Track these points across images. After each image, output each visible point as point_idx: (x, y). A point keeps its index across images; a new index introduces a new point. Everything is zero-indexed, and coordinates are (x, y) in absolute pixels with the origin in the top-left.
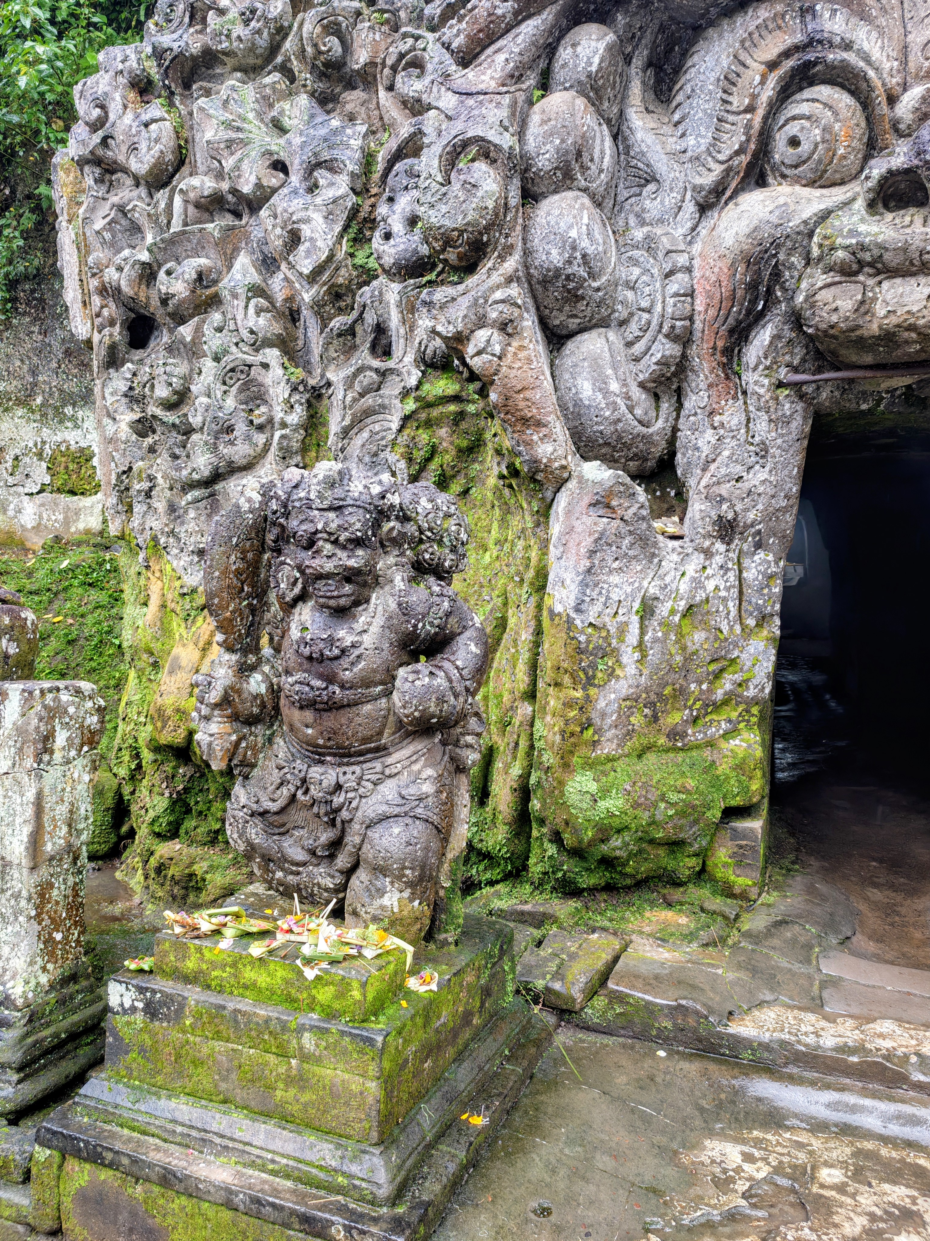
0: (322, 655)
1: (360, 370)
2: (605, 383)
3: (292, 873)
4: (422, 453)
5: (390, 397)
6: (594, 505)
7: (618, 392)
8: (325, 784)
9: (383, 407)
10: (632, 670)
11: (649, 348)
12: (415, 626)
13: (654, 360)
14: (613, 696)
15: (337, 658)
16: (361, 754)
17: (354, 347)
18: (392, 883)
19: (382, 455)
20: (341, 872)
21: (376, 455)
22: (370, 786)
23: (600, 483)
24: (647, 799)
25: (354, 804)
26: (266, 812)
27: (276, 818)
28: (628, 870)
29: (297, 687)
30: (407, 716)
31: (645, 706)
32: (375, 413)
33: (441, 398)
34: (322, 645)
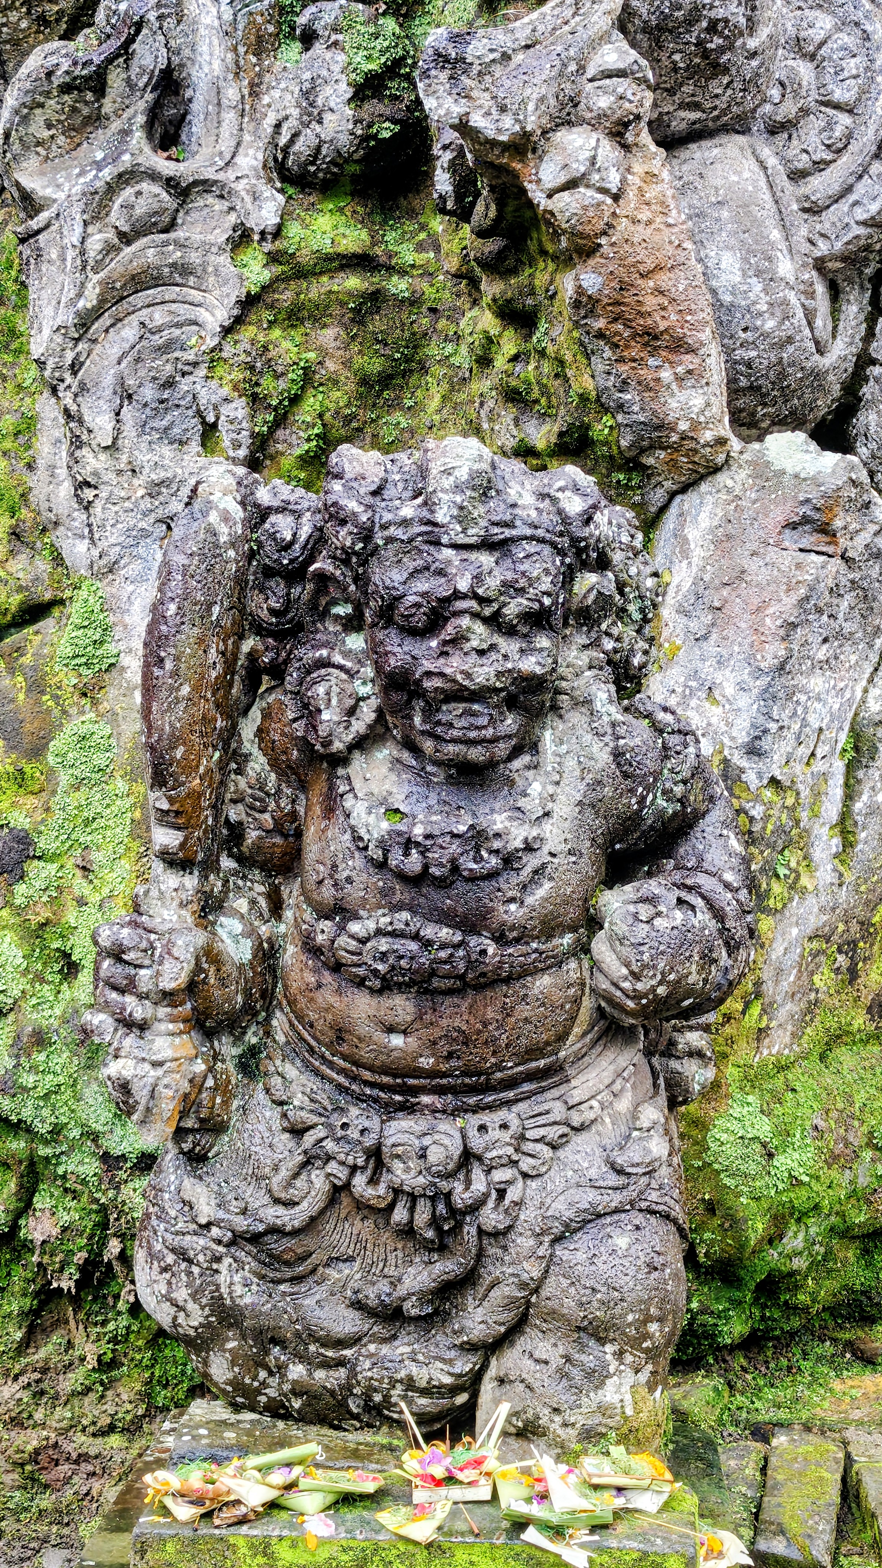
0: (455, 869)
1: (125, 178)
2: (769, 259)
3: (328, 1364)
4: (282, 384)
5: (206, 248)
6: (793, 526)
7: (792, 280)
8: (435, 1155)
9: (184, 270)
10: (825, 874)
11: (848, 189)
12: (642, 800)
13: (861, 214)
14: (795, 931)
15: (493, 875)
16: (511, 1083)
17: (97, 120)
18: (619, 1355)
19: (184, 385)
20: (470, 1347)
21: (170, 384)
22: (545, 1151)
23: (815, 481)
24: (847, 1144)
25: (513, 1194)
26: (274, 1230)
27: (291, 1243)
28: (802, 1298)
29: (384, 944)
30: (637, 996)
31: (840, 951)
32: (158, 281)
33: (329, 258)
34: (455, 848)
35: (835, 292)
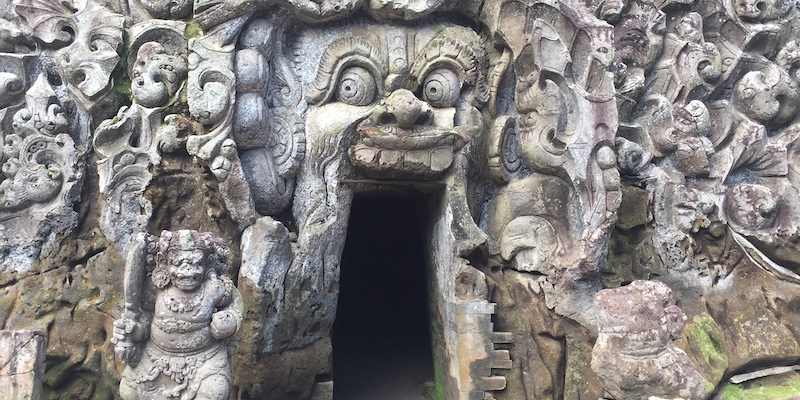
0: (184, 310)
1: (124, 152)
5: (143, 168)
6: (268, 236)
8: (180, 365)
9: (138, 173)
10: (280, 311)
11: (285, 161)
13: (287, 166)
14: (272, 324)
16: (196, 350)
19: (137, 199)
22: (200, 363)
23: (271, 227)
25: (194, 371)
26: (148, 381)
27: (151, 383)
30: (218, 333)
33: (173, 171)
34: (183, 306)
35: (285, 181)
